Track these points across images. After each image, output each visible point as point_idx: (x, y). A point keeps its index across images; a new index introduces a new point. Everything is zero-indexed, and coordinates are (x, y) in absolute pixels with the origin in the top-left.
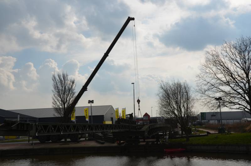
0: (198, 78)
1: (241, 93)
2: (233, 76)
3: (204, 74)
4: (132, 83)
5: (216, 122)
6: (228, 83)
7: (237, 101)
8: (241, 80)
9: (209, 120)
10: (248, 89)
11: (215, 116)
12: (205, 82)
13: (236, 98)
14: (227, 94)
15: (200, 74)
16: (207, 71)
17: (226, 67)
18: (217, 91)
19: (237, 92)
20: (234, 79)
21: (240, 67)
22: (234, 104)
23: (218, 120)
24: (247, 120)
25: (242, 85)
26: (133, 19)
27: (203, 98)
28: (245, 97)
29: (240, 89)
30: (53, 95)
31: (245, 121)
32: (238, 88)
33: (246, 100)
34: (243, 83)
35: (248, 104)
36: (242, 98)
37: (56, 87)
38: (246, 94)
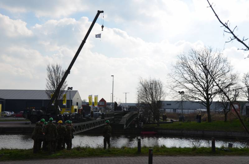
0: (169, 77)
1: (201, 90)
2: (196, 76)
3: (174, 73)
4: (112, 76)
5: (172, 111)
6: (192, 82)
7: (197, 96)
8: (201, 80)
10: (206, 87)
12: (174, 80)
13: (197, 94)
14: (191, 91)
15: (171, 73)
16: (177, 71)
17: (191, 69)
18: (182, 87)
19: (198, 89)
20: (196, 79)
21: (202, 70)
22: (196, 99)
23: (174, 109)
24: (201, 111)
25: (202, 84)
26: (102, 12)
27: (171, 93)
28: (203, 94)
29: (201, 87)
30: (47, 83)
31: (199, 112)
32: (199, 86)
33: (204, 96)
34: (203, 82)
35: (205, 99)
36: (202, 94)
37: (50, 77)
38: (205, 91)
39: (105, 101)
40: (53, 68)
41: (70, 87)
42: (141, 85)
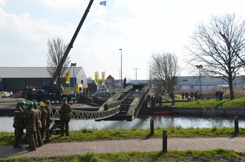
0: (185, 49)
1: (222, 63)
2: (216, 47)
3: (191, 45)
4: (120, 49)
5: (189, 87)
6: (211, 55)
7: (217, 70)
8: (223, 51)
9: (181, 86)
10: (228, 59)
11: (187, 81)
12: (191, 52)
13: (217, 68)
14: (211, 64)
15: (187, 45)
16: (194, 42)
17: (211, 39)
18: (200, 60)
19: (219, 63)
20: (217, 50)
21: (223, 40)
22: (216, 73)
23: (190, 86)
24: (222, 87)
25: (223, 56)
28: (225, 68)
29: (222, 59)
30: (47, 59)
32: (220, 59)
34: (224, 54)
35: (227, 73)
36: (223, 68)
37: (51, 52)
38: (227, 65)
39: (113, 79)
40: (54, 41)
41: (74, 63)
42: (153, 60)
